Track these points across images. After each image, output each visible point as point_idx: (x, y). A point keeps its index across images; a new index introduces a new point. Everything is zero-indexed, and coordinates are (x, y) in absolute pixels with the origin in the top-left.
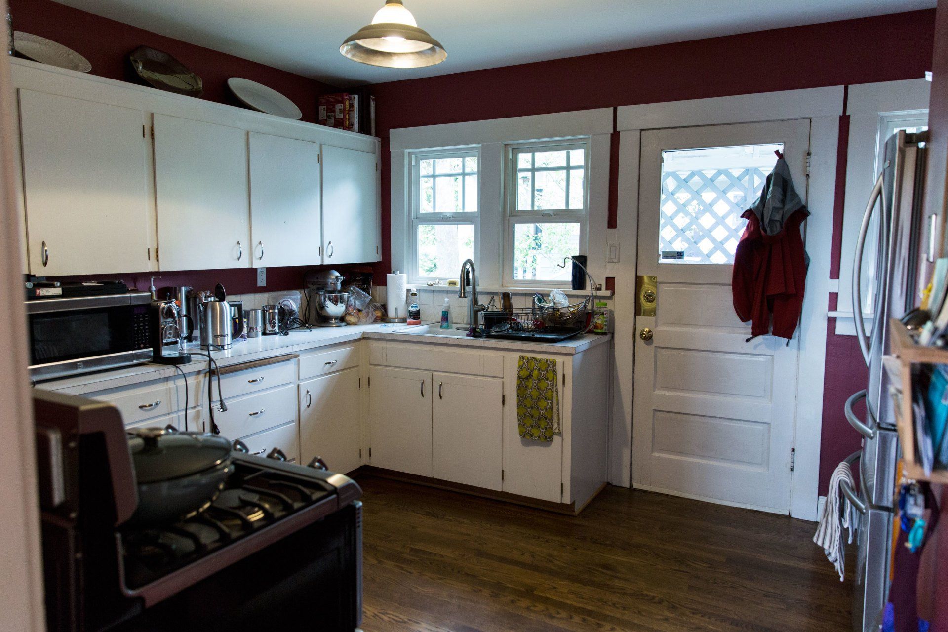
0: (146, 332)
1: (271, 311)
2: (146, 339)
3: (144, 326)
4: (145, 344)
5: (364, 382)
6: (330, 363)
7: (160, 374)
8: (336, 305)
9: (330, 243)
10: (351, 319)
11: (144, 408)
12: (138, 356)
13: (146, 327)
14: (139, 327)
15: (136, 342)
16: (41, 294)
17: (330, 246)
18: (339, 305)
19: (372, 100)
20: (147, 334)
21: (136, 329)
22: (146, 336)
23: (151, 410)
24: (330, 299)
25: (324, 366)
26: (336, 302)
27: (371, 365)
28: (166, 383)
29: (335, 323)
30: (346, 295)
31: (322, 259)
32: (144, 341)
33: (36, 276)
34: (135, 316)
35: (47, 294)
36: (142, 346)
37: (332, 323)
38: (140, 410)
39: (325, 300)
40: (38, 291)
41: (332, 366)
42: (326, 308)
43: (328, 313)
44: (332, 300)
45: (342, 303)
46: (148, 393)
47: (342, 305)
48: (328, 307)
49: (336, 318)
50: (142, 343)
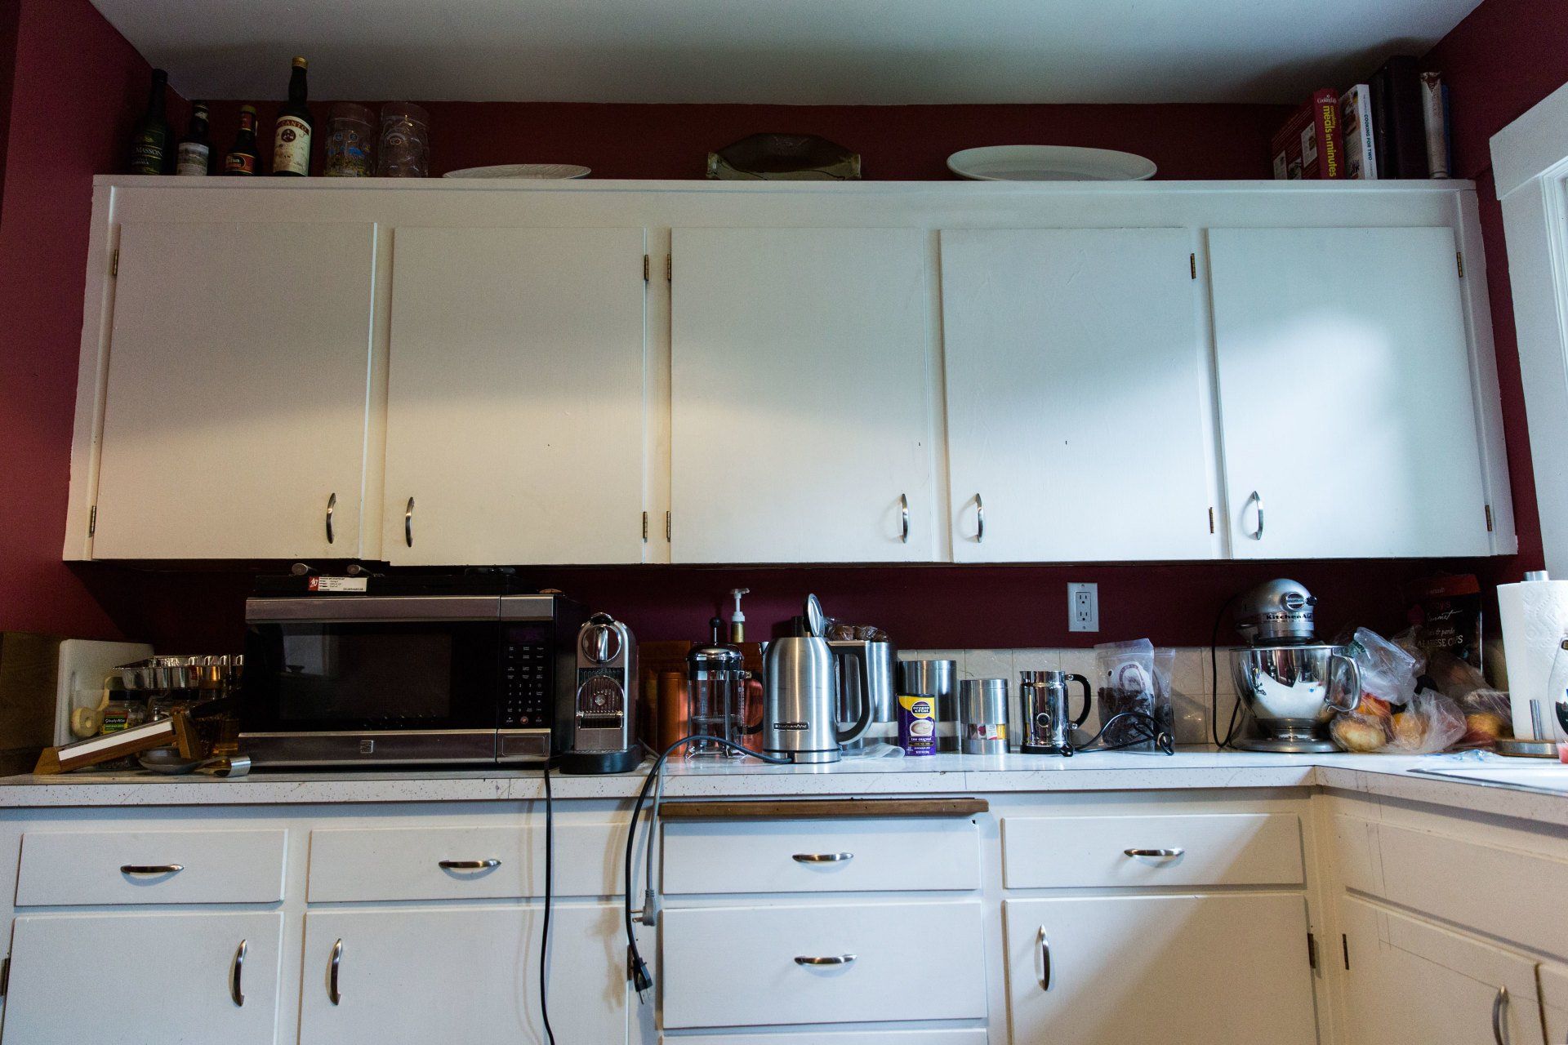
0: (535, 689)
1: (1040, 685)
2: (534, 706)
3: (533, 672)
4: (532, 717)
5: (1329, 952)
6: (1154, 853)
7: (498, 788)
8: (1291, 685)
9: (1255, 496)
10: (1352, 733)
11: (452, 869)
12: (513, 744)
13: (539, 677)
14: (518, 673)
15: (510, 710)
16: (320, 588)
17: (1254, 506)
18: (1299, 684)
19: (1425, 85)
20: (539, 694)
21: (511, 677)
22: (535, 698)
23: (471, 877)
24: (1267, 670)
25: (1120, 862)
26: (1287, 677)
27: (1351, 890)
28: (524, 815)
29: (1298, 741)
30: (1324, 652)
31: (1226, 543)
32: (529, 710)
33: (391, 564)
34: (511, 649)
35: (332, 589)
36: (524, 720)
37: (1286, 740)
38: (441, 872)
39: (1253, 673)
40: (313, 582)
41: (1160, 865)
42: (1259, 695)
43: (1265, 710)
44: (1275, 671)
45: (1311, 680)
46: (467, 831)
47: (1314, 685)
48: (1264, 693)
49: (1299, 725)
50: (524, 713)
